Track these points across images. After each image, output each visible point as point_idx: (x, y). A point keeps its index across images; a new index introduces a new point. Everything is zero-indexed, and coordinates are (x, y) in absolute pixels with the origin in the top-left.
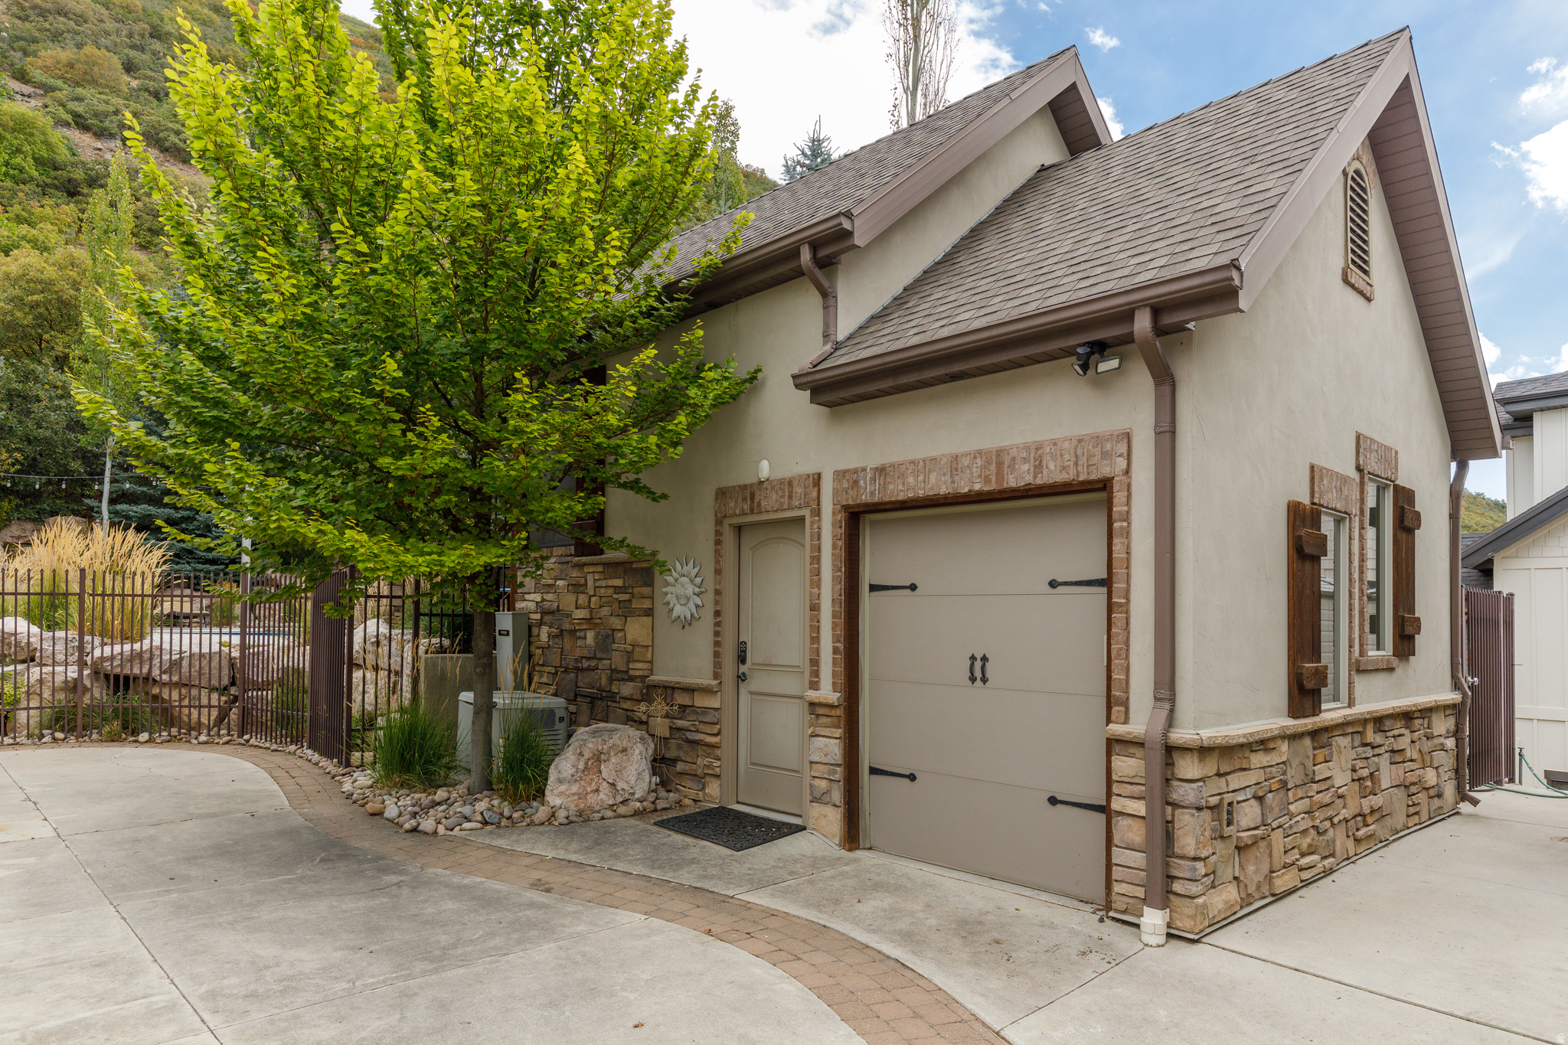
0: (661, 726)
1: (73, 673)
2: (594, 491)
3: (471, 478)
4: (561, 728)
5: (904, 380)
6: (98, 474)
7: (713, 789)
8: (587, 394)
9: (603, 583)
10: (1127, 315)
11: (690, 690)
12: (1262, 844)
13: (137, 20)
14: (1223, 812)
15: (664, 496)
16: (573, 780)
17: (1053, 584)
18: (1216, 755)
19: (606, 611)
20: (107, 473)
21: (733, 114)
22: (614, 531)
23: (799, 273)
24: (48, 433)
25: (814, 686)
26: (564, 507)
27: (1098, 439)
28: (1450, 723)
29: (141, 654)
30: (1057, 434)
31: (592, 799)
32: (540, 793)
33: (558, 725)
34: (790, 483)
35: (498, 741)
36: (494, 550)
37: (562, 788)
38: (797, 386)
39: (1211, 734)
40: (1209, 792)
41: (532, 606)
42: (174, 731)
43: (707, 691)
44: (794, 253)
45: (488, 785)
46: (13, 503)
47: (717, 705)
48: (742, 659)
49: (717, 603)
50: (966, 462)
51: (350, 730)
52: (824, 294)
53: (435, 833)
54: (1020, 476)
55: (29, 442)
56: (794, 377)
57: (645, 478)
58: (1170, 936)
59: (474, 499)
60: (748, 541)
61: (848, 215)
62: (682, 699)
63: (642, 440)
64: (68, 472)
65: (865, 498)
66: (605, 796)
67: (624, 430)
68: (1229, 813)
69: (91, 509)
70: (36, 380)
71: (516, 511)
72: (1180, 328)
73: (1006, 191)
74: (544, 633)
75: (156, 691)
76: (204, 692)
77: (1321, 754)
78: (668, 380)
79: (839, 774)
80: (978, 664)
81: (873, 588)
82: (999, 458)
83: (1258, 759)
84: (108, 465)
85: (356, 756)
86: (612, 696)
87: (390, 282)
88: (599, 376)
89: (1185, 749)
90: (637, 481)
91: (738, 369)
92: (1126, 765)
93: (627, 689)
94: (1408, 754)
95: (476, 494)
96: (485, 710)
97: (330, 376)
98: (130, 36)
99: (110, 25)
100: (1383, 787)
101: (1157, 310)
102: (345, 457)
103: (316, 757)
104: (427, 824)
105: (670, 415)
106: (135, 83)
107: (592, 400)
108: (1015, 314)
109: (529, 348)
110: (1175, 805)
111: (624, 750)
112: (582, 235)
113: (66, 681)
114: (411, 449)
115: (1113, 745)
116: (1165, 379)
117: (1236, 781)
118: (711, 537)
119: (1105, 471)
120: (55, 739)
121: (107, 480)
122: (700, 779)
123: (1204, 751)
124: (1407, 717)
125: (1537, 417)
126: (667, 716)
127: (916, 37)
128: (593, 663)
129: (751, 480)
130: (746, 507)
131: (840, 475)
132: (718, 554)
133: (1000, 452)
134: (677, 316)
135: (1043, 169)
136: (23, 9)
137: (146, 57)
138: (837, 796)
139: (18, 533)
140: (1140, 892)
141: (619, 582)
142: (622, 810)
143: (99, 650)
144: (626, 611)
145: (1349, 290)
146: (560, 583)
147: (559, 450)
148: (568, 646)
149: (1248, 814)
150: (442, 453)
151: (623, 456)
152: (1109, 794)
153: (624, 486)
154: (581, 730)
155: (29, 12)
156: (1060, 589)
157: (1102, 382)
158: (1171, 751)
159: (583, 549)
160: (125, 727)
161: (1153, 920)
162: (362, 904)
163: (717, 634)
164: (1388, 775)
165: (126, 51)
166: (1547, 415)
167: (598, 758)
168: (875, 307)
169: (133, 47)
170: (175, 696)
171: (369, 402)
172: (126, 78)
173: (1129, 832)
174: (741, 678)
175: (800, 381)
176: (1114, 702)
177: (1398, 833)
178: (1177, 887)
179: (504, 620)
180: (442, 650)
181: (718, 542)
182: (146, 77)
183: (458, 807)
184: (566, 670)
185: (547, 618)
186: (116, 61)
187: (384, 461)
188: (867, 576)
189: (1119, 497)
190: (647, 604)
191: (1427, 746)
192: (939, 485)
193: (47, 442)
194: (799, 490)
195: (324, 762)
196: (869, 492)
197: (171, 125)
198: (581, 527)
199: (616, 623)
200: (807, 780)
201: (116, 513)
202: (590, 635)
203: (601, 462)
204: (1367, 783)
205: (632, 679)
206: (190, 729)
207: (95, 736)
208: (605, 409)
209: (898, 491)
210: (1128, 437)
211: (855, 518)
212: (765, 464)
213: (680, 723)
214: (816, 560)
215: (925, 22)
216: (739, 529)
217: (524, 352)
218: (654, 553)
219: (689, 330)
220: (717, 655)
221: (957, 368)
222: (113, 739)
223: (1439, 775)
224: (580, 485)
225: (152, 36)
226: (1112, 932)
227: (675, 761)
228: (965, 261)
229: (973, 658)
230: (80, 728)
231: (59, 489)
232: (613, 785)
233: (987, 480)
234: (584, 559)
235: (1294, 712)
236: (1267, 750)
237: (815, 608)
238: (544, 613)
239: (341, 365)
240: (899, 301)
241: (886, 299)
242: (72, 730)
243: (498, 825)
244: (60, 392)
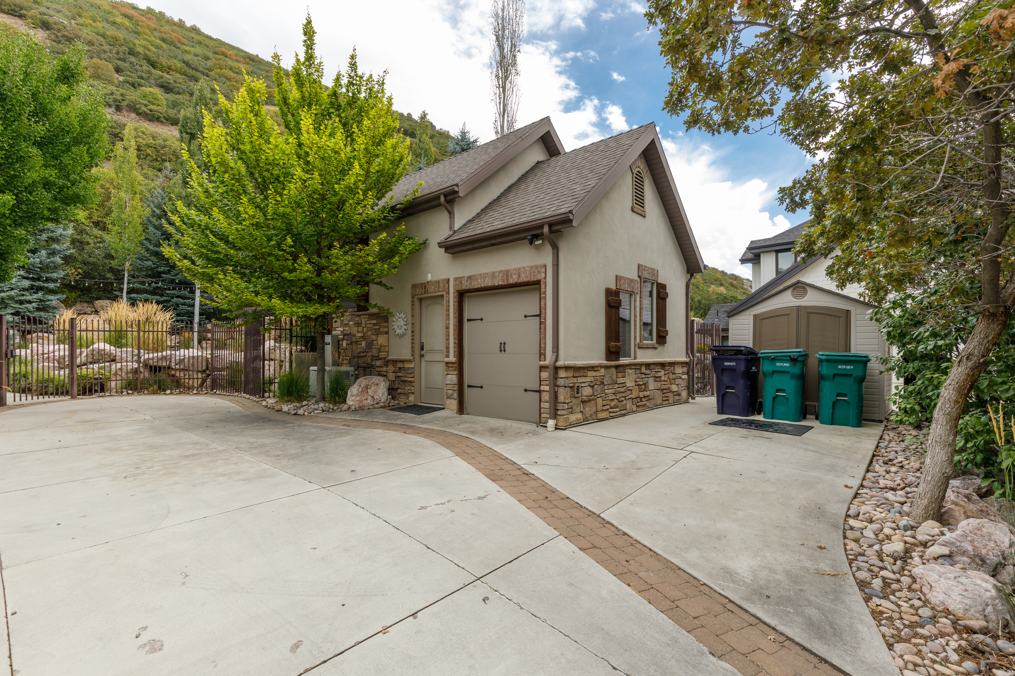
0: (392, 376)
1: (136, 365)
2: (364, 285)
3: (317, 280)
4: (352, 378)
5: (476, 245)
6: (120, 280)
7: (412, 398)
8: (361, 250)
9: (369, 322)
10: (541, 227)
11: (403, 361)
12: (593, 402)
13: (122, 45)
14: (575, 390)
15: (391, 288)
16: (357, 395)
17: (526, 316)
18: (572, 369)
19: (370, 333)
20: (126, 279)
21: (427, 117)
22: (372, 301)
23: (440, 205)
24: (95, 260)
25: (448, 356)
26: (353, 291)
27: (537, 267)
28: (685, 369)
29: (166, 357)
30: (525, 265)
31: (365, 402)
32: (344, 402)
33: (351, 378)
34: (439, 282)
35: (328, 384)
36: (326, 307)
37: (353, 398)
38: (440, 247)
39: (568, 363)
40: (570, 382)
41: (339, 333)
42: (181, 390)
43: (409, 361)
44: (438, 198)
45: (323, 399)
46: (78, 294)
47: (412, 366)
48: (422, 349)
49: (412, 328)
50: (497, 274)
51: (264, 384)
52: (450, 213)
53: (304, 415)
54: (513, 280)
55: (85, 264)
56: (438, 243)
57: (384, 280)
58: (556, 429)
59: (317, 289)
60: (424, 304)
61: (457, 185)
62: (400, 365)
63: (382, 266)
64: (105, 278)
65: (464, 287)
66: (370, 401)
67: (376, 262)
68: (578, 389)
69: (117, 296)
70: (87, 233)
71: (334, 293)
72: (559, 231)
73: (523, 171)
74: (344, 343)
75: (173, 372)
76: (195, 373)
77: (620, 375)
78: (392, 244)
79: (456, 387)
80: (503, 345)
81: (468, 320)
82: (507, 273)
83: (590, 373)
84: (126, 275)
85: (266, 395)
86: (373, 366)
87: (288, 210)
88: (365, 242)
89: (560, 368)
90: (381, 282)
91: (419, 239)
92: (545, 375)
93: (378, 363)
94: (663, 378)
95: (318, 286)
96: (322, 371)
97: (265, 243)
98: (118, 53)
99: (106, 47)
100: (650, 388)
101: (551, 225)
102: (269, 273)
103: (248, 396)
104: (301, 412)
105: (394, 256)
106: (121, 79)
107: (362, 252)
108: (510, 224)
109: (339, 233)
110: (558, 386)
111: (377, 384)
112: (358, 193)
113: (132, 369)
114: (295, 270)
115: (542, 368)
116: (556, 248)
117: (580, 380)
118: (410, 303)
119: (539, 278)
120: (128, 393)
121: (126, 282)
122: (407, 395)
123: (567, 368)
124: (662, 365)
125: (762, 256)
126: (394, 372)
127: (504, 91)
128: (365, 354)
129: (425, 281)
130: (423, 291)
131: (456, 279)
132: (413, 309)
133: (508, 271)
134: (396, 219)
135: (538, 163)
136: (57, 37)
137: (127, 65)
138: (455, 395)
139: (80, 308)
140: (548, 416)
141: (375, 322)
142: (376, 406)
143: (145, 356)
144: (378, 333)
145: (635, 214)
146: (351, 323)
147: (350, 270)
148: (354, 348)
149: (587, 391)
150: (307, 271)
151: (375, 272)
152: (540, 385)
153: (376, 283)
154: (361, 379)
155: (61, 38)
156: (528, 318)
157: (538, 248)
158: (556, 369)
159: (361, 308)
160: (159, 388)
161: (551, 423)
162: (281, 430)
163: (413, 339)
164: (652, 385)
165: (116, 61)
166: (766, 254)
167: (367, 387)
168: (470, 217)
169: (120, 59)
170: (182, 375)
171: (281, 253)
172: (116, 76)
173: (546, 396)
174: (422, 356)
175: (440, 245)
176: (542, 355)
177: (657, 406)
178: (559, 413)
179: (328, 339)
180: (301, 351)
181: (413, 305)
182: (127, 76)
183: (312, 406)
184: (354, 358)
185: (345, 337)
186: (111, 67)
187: (286, 274)
188: (466, 316)
189: (543, 286)
190: (386, 330)
191: (672, 376)
192: (489, 283)
193: (94, 264)
194: (442, 285)
195: (252, 397)
196: (466, 286)
197: (142, 101)
198: (359, 300)
199: (374, 337)
200: (445, 391)
201: (131, 298)
202: (364, 343)
203: (367, 274)
204: (643, 387)
205: (380, 359)
206: (189, 389)
207: (146, 392)
208: (368, 255)
209: (475, 285)
210: (545, 266)
211: (462, 295)
212: (429, 275)
213: (399, 374)
214: (448, 310)
215: (508, 85)
216: (421, 300)
217: (337, 234)
218: (388, 309)
219: (399, 225)
220: (413, 347)
221: (493, 242)
222: (154, 393)
223: (677, 387)
224: (358, 283)
225: (129, 54)
226: (540, 429)
227: (397, 389)
228: (503, 200)
229: (501, 343)
230: (139, 388)
231: (99, 287)
232: (373, 397)
233: (504, 281)
234: (361, 313)
235: (608, 359)
236: (595, 371)
237: (448, 328)
238: (344, 335)
239: (270, 240)
240: (478, 215)
241: (474, 214)
242: (136, 389)
243: (328, 411)
244: (99, 240)
